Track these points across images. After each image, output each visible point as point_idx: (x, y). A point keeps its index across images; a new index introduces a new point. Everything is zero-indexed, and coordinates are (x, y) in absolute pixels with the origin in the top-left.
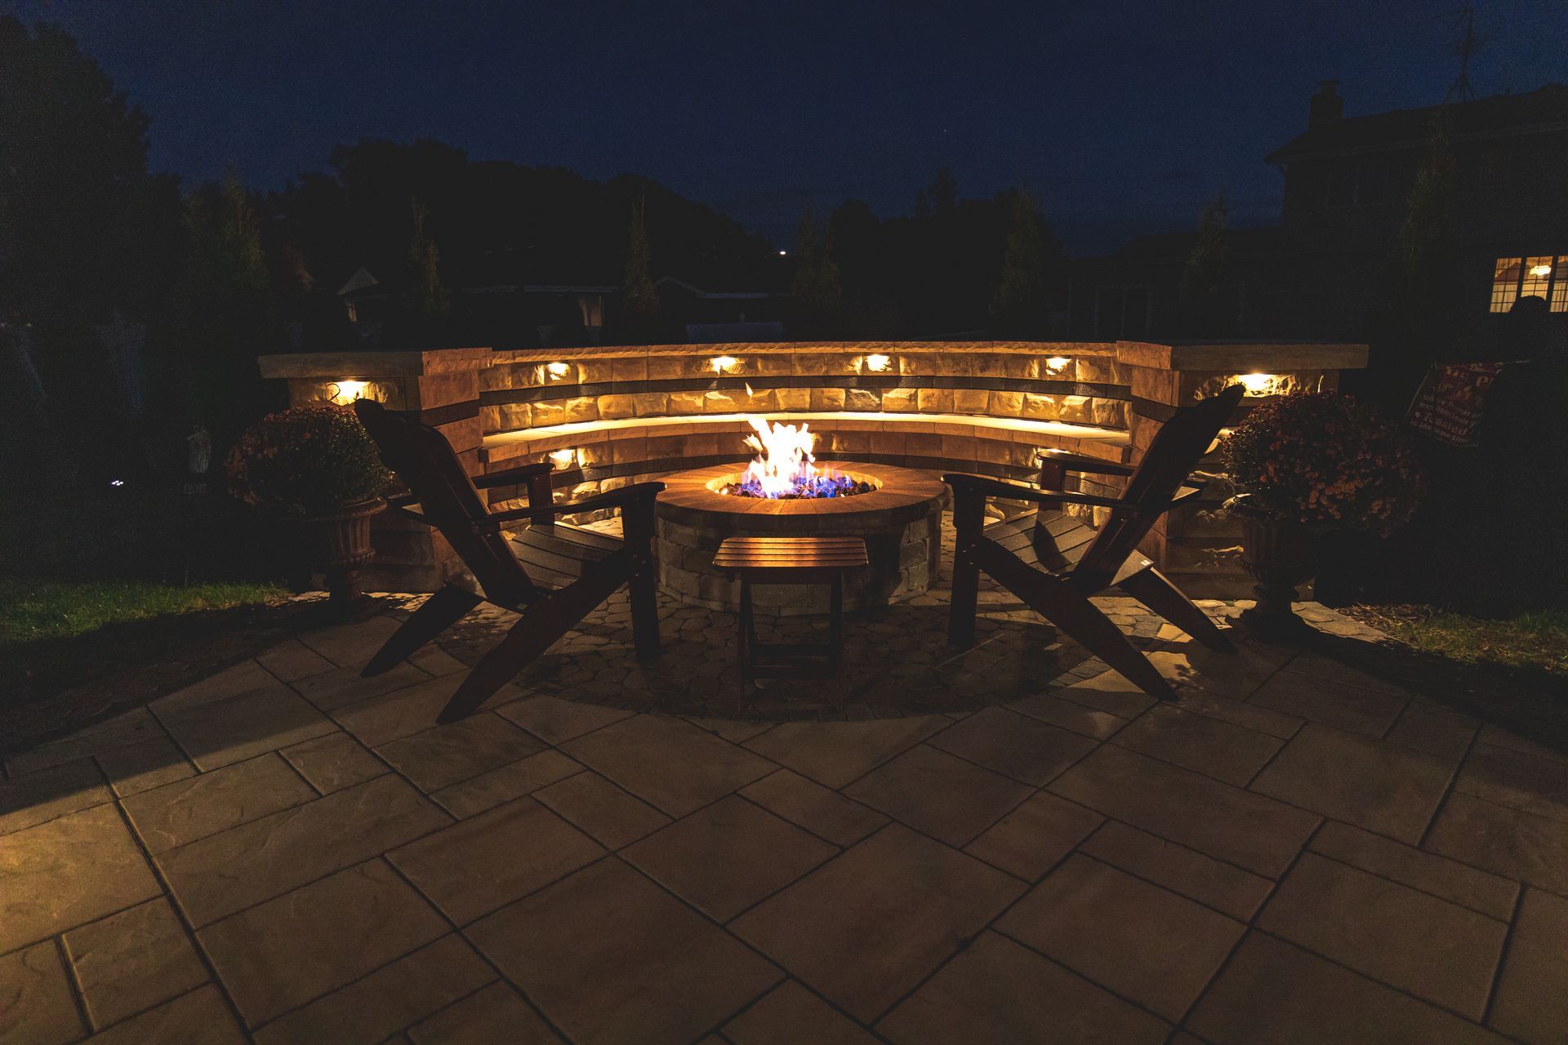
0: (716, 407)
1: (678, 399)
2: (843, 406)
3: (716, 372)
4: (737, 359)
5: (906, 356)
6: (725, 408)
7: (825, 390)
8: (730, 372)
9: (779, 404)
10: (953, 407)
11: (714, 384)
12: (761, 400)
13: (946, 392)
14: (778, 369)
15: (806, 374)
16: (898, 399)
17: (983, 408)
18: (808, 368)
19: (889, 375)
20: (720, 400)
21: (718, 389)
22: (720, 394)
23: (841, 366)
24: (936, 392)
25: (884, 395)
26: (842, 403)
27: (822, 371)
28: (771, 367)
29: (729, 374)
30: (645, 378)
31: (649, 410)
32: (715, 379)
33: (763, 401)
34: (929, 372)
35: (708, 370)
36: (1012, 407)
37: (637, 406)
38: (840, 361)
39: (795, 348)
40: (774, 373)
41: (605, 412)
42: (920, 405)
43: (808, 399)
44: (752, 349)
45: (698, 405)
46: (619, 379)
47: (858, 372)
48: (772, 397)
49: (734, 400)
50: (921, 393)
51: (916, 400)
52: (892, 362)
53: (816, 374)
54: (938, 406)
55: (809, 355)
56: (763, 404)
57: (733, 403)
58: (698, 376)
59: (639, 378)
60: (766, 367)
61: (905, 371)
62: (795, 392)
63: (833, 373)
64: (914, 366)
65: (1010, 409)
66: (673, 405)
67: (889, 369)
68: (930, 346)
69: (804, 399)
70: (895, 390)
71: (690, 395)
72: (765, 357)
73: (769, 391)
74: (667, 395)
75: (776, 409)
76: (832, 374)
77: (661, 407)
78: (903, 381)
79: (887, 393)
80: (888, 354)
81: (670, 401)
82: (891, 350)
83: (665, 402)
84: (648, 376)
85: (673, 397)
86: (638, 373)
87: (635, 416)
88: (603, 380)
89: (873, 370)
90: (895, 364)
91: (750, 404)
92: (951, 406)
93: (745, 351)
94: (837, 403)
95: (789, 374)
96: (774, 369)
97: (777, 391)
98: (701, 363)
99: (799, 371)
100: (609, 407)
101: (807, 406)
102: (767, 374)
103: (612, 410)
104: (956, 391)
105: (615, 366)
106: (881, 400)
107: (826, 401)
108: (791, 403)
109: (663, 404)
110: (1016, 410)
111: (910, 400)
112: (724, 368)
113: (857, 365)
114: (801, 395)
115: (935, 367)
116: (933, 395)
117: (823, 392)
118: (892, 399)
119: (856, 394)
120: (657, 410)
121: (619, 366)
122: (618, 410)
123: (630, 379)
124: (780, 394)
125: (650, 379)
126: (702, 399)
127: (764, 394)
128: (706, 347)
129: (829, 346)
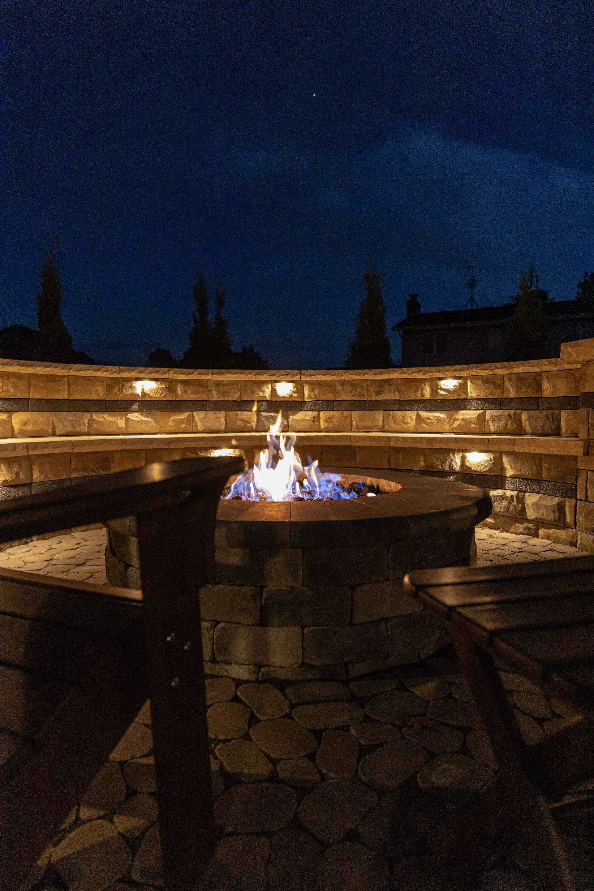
0: (138, 428)
1: (100, 419)
2: (254, 427)
3: (138, 395)
4: (159, 383)
5: (310, 383)
6: (147, 429)
7: (239, 413)
8: (152, 395)
9: (197, 426)
10: (351, 426)
11: (136, 406)
12: (181, 422)
13: (345, 413)
14: (196, 394)
15: (222, 399)
16: (303, 420)
17: (378, 426)
18: (223, 394)
19: (295, 400)
20: (142, 421)
21: (140, 410)
22: (142, 415)
23: (253, 392)
24: (337, 414)
25: (291, 417)
26: (254, 425)
27: (236, 396)
28: (190, 391)
29: (150, 397)
30: (66, 397)
31: (70, 429)
32: (136, 401)
33: (183, 423)
34: (330, 397)
35: (130, 392)
36: (406, 423)
37: (56, 425)
38: (252, 388)
39: (212, 374)
40: (193, 397)
41: (21, 430)
42: (323, 425)
43: (223, 421)
44: (173, 374)
45: (120, 425)
46: (37, 396)
47: (268, 397)
48: (191, 419)
49: (155, 421)
50: (323, 415)
51: (319, 421)
52: (297, 389)
53: (230, 399)
54: (338, 425)
55: (224, 382)
56: (183, 426)
57: (154, 424)
58: (120, 397)
59: (59, 396)
60: (185, 392)
61: (309, 397)
62: (211, 415)
63: (245, 398)
64: (317, 392)
65: (404, 425)
66: (95, 425)
67: (295, 395)
68: (332, 374)
69: (220, 421)
70: (301, 413)
71: (111, 415)
72: (184, 382)
73: (188, 413)
74: (88, 415)
75: (194, 430)
76: (245, 399)
77: (82, 426)
78: (307, 405)
79: (293, 415)
80: (293, 382)
81: (91, 421)
82: (297, 378)
83: (86, 422)
84: (69, 394)
85: (94, 417)
86: (59, 391)
87: (54, 435)
88: (19, 396)
89: (281, 396)
90: (299, 390)
91: (170, 426)
92: (349, 425)
93: (166, 376)
94: (249, 425)
95: (206, 399)
96: (192, 393)
97: (195, 413)
98: (123, 385)
99: (215, 396)
100: (25, 424)
101: (223, 427)
102: (186, 397)
103: (29, 427)
104: (353, 412)
105: (33, 382)
106: (288, 422)
107: (240, 423)
108: (208, 424)
109: (84, 424)
110: (410, 425)
111: (314, 421)
112: (145, 391)
113: (267, 391)
114: (217, 418)
115: (335, 392)
116: (334, 416)
117: (237, 415)
118: (297, 420)
119: (266, 417)
120: (78, 429)
121: (37, 383)
122: (36, 428)
123: (50, 397)
124: (198, 416)
125: (71, 398)
126: (124, 419)
127: (184, 416)
128: (129, 369)
129: (243, 373)
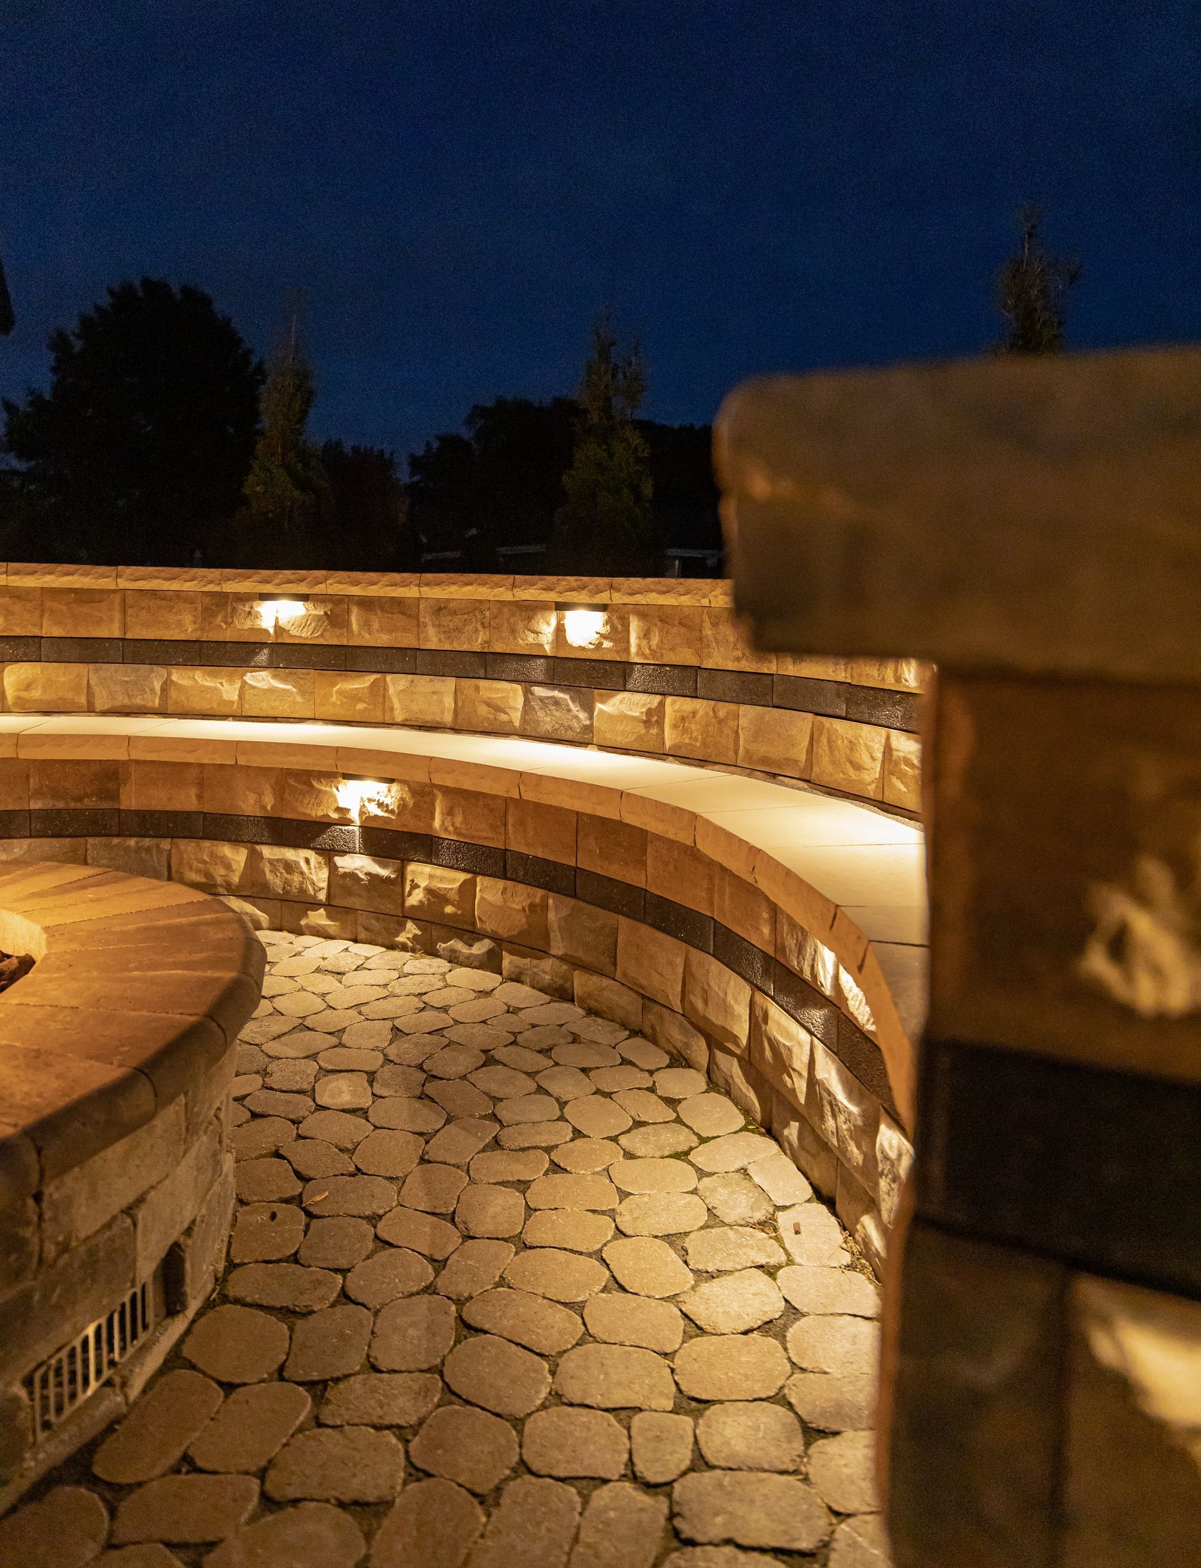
0: (264, 705)
1: (184, 682)
2: (517, 724)
3: (266, 631)
4: (310, 605)
5: (643, 613)
6: (284, 709)
7: (483, 683)
8: (294, 632)
9: (392, 709)
10: (736, 752)
11: (263, 656)
12: (355, 697)
13: (724, 709)
14: (391, 631)
15: (447, 647)
16: (623, 717)
17: (796, 761)
18: (450, 633)
19: (608, 657)
20: (272, 690)
21: (271, 666)
22: (275, 677)
23: (513, 631)
24: (701, 706)
25: (599, 706)
26: (516, 717)
27: (477, 641)
28: (376, 626)
29: (291, 636)
30: (117, 634)
31: (121, 700)
32: (263, 645)
33: (360, 700)
34: (687, 657)
35: (248, 624)
36: (858, 767)
37: (97, 690)
38: (512, 620)
39: (419, 586)
40: (383, 639)
41: (18, 698)
42: (670, 738)
43: (449, 702)
44: (338, 584)
45: (226, 697)
46: (57, 632)
47: (547, 648)
48: (378, 693)
49: (303, 692)
50: (674, 706)
51: (660, 723)
52: (613, 627)
53: (465, 647)
54: (704, 744)
55: (452, 605)
56: (360, 706)
57: (299, 699)
58: (228, 635)
59: (103, 633)
60: (366, 625)
61: (640, 652)
62: (424, 684)
63: (499, 648)
64: (655, 641)
65: (852, 773)
66: (173, 694)
67: (607, 644)
68: (681, 589)
69: (441, 702)
70: (621, 696)
71: (211, 674)
72: (366, 604)
73: (373, 677)
74: (161, 671)
75: (387, 720)
76: (499, 650)
77: (148, 696)
78: (636, 675)
79: (603, 702)
80: (603, 608)
81: (167, 685)
82: (618, 598)
83: (157, 686)
84: (124, 627)
85: (174, 678)
86: (99, 622)
87: (90, 710)
88: (18, 632)
89: (575, 645)
90: (618, 632)
91: (334, 705)
92: (731, 746)
93: (320, 589)
94: (503, 717)
95: (415, 644)
96: (382, 630)
97: (389, 677)
98: (234, 610)
99: (433, 640)
100: (28, 687)
101: (448, 718)
102: (368, 640)
103: (36, 694)
104: (743, 709)
105: (48, 604)
106: (591, 718)
107: (483, 710)
108: (414, 707)
109: (153, 690)
110: (867, 777)
111: (647, 723)
112: (281, 623)
113: (546, 628)
114: (434, 693)
115: (698, 642)
116: (694, 713)
117: (477, 689)
118: (610, 716)
119: (541, 699)
120: (138, 701)
121: (56, 605)
122: (50, 696)
123: (83, 633)
124: (396, 684)
125: (129, 636)
126: (238, 685)
127: (362, 683)
128: (239, 575)
129: (483, 584)
